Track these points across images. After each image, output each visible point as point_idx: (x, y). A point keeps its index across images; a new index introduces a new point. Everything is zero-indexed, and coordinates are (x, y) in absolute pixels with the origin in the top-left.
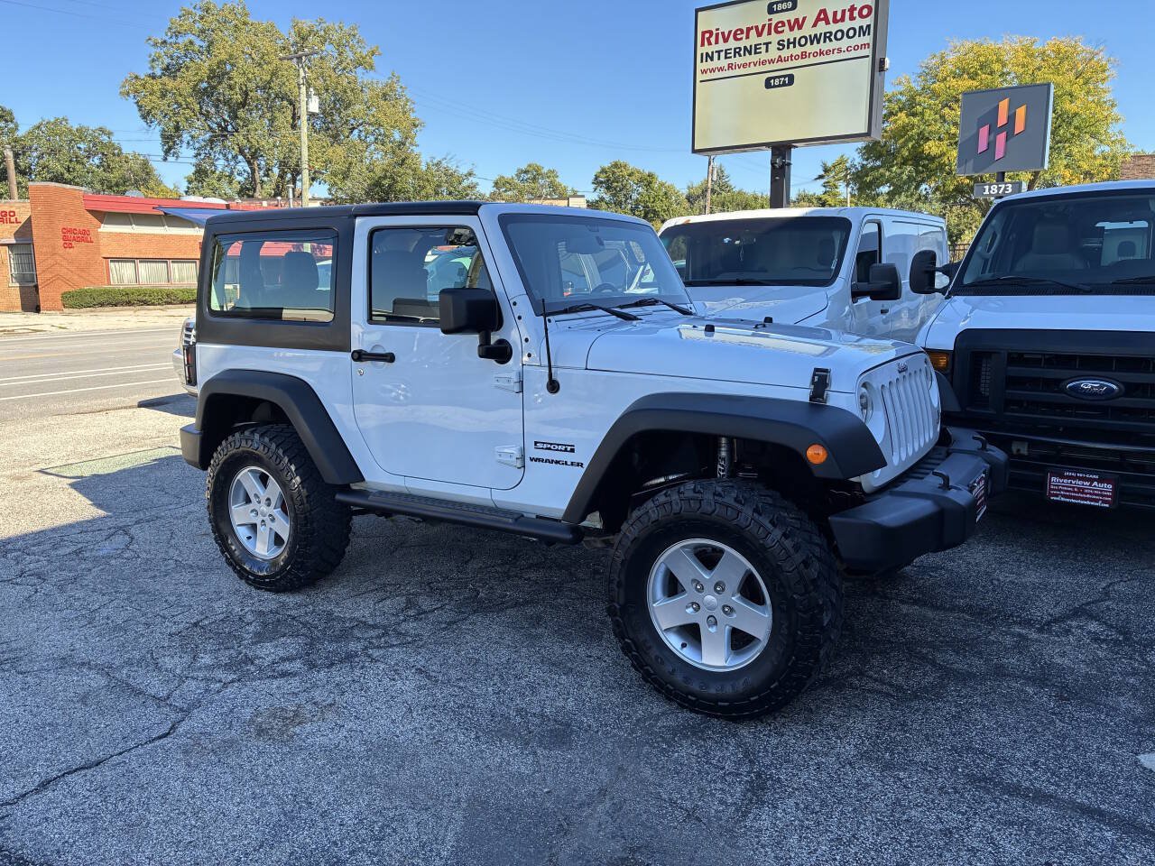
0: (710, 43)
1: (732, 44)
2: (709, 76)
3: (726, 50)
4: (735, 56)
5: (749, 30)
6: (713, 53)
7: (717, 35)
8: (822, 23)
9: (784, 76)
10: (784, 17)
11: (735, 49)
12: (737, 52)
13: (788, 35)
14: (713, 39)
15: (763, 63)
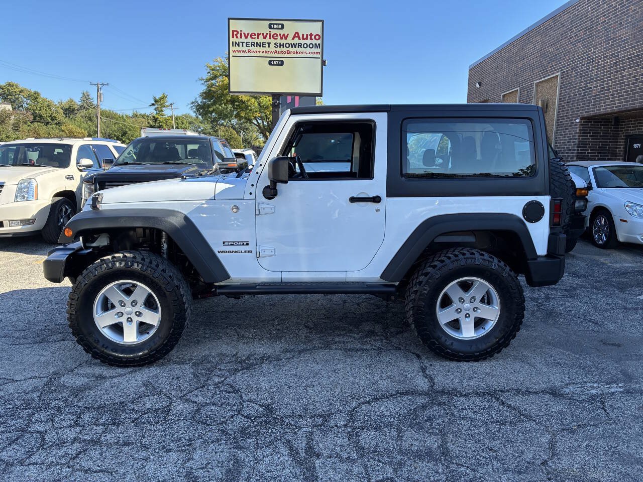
0: (237, 37)
1: (249, 40)
2: (237, 54)
3: (246, 43)
4: (252, 46)
5: (259, 35)
6: (239, 42)
7: (241, 34)
8: (296, 39)
9: (279, 61)
10: (278, 32)
11: (251, 43)
12: (253, 44)
13: (279, 41)
14: (239, 35)
15: (267, 52)
